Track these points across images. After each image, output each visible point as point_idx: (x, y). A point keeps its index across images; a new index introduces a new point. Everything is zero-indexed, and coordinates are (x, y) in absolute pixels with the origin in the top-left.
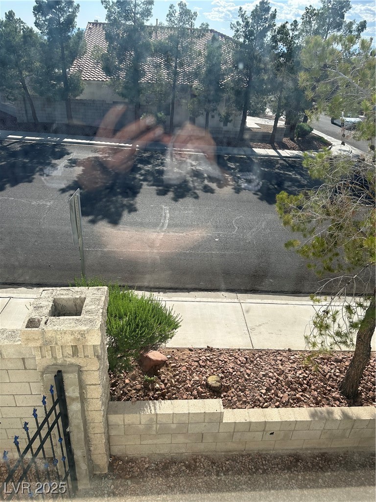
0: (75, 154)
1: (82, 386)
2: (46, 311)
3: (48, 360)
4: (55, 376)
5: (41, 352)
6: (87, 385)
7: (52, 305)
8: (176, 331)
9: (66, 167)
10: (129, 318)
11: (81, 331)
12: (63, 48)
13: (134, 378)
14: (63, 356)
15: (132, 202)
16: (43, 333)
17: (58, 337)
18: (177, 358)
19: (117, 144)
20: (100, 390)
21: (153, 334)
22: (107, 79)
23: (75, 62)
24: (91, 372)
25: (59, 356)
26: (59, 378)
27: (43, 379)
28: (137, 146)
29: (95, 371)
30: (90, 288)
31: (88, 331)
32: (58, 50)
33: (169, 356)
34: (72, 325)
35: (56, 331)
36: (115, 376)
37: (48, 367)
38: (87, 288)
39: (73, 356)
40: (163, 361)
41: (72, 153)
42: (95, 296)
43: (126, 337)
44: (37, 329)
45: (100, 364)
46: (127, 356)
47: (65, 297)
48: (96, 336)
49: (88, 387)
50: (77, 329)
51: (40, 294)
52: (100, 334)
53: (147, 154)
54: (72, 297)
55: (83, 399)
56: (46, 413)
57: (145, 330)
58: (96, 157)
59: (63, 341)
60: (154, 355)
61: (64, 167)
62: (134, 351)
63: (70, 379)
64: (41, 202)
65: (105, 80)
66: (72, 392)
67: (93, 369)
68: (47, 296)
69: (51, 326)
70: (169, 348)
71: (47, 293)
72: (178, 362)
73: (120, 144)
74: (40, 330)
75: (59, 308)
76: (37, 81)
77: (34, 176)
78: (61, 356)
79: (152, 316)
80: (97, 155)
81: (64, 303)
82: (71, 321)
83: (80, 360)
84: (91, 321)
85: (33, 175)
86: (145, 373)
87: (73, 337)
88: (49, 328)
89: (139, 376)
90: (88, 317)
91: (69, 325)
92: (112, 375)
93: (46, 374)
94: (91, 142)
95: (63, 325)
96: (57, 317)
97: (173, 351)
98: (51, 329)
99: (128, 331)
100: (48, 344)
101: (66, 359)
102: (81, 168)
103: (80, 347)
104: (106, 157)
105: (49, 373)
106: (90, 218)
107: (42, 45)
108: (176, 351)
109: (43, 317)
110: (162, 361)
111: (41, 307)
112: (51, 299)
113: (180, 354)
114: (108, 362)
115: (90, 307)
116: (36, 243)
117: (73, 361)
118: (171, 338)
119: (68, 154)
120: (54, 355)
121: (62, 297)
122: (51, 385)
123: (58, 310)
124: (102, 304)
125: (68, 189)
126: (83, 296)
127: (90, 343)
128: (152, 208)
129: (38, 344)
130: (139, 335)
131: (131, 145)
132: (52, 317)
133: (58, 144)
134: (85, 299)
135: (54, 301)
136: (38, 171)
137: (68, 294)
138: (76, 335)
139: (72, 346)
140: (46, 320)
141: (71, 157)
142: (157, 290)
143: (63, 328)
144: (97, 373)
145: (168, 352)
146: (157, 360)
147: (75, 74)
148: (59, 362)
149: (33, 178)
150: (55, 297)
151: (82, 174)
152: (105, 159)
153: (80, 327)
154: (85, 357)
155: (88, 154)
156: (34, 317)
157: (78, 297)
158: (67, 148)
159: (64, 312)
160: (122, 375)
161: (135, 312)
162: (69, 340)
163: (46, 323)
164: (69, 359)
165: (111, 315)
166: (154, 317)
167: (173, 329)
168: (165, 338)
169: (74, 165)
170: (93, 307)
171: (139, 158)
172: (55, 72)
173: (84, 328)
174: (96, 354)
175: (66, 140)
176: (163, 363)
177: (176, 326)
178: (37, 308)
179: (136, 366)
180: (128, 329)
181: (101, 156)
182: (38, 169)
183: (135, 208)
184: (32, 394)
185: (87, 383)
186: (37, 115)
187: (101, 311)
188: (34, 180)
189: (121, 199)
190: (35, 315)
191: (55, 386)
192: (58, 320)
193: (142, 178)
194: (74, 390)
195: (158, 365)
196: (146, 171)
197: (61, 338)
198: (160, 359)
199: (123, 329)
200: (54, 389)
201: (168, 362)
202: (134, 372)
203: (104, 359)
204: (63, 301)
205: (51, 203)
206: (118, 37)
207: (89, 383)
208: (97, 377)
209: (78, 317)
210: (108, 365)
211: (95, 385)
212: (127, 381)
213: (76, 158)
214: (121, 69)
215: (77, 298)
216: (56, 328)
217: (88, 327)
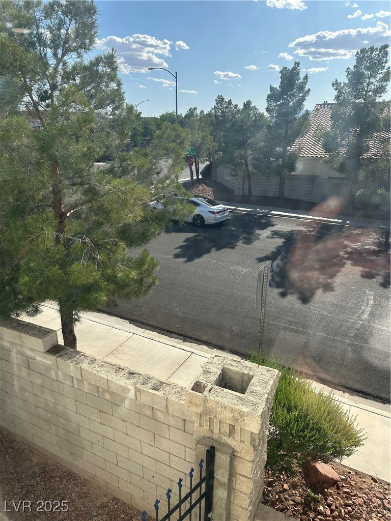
0: (279, 226)
1: (232, 473)
2: (214, 378)
3: (204, 431)
4: (208, 451)
5: (200, 419)
6: (237, 473)
7: (220, 373)
8: (356, 449)
9: (268, 237)
10: (299, 413)
11: (241, 411)
12: (287, 129)
13: (294, 486)
14: (220, 432)
15: (329, 281)
16: (205, 401)
17: (218, 409)
18: (353, 483)
19: (325, 219)
20: (251, 485)
21: (324, 442)
22: (326, 155)
23: (297, 141)
24: (244, 460)
25: (216, 431)
26: (211, 453)
27: (196, 448)
28: (348, 222)
29: (249, 461)
30: (260, 366)
31: (248, 414)
32: (282, 131)
33: (342, 477)
34: (234, 401)
35: (217, 403)
36: (273, 475)
37: (204, 437)
38: (257, 365)
39: (229, 436)
40: (334, 480)
41: (276, 225)
42: (264, 377)
43: (292, 435)
44: (200, 394)
45: (256, 455)
46: (290, 457)
47: (234, 369)
48: (255, 422)
49: (238, 476)
50: (237, 407)
51: (212, 359)
52: (260, 422)
53: (357, 231)
54: (240, 371)
55: (230, 487)
56: (191, 486)
57: (315, 434)
58: (299, 231)
59: (222, 416)
60: (324, 468)
61: (266, 237)
62: (299, 454)
63: (221, 459)
64: (238, 268)
65: (324, 156)
66: (221, 475)
67: (247, 459)
68: (217, 362)
69: (213, 395)
70: (346, 467)
71: (218, 360)
72: (353, 488)
73: (328, 219)
74: (203, 396)
75: (227, 378)
76: (257, 159)
77: (238, 244)
78: (218, 431)
79: (328, 420)
80: (301, 228)
81: (232, 375)
82: (234, 397)
83: (235, 443)
84: (254, 404)
85: (237, 242)
86: (309, 485)
87: (232, 415)
88: (212, 397)
89: (301, 486)
90: (251, 398)
91: (231, 401)
92: (270, 472)
93: (200, 444)
94: (298, 215)
95: (226, 399)
96: (222, 388)
97: (350, 473)
98: (213, 399)
99: (295, 428)
100: (207, 414)
101: (222, 436)
102: (283, 240)
103: (237, 428)
104: (309, 231)
105: (202, 445)
106: (281, 290)
107: (269, 127)
108: (354, 473)
109: (209, 384)
110: (332, 479)
111: (210, 372)
112: (220, 367)
113: (358, 479)
114: (266, 456)
115: (256, 388)
116: (225, 306)
117: (228, 441)
118: (348, 455)
119: (273, 225)
120: (212, 428)
121: (231, 368)
122: (202, 459)
123: (225, 381)
124: (269, 388)
125: (264, 259)
126: (251, 373)
127: (248, 429)
128: (353, 291)
129: (200, 410)
130: (307, 438)
131: (341, 221)
132: (217, 387)
133: (265, 216)
134: (253, 377)
135: (223, 370)
136: (241, 239)
137: (237, 367)
138: (236, 414)
139: (230, 424)
140: (210, 387)
141: (274, 228)
142: (342, 389)
143: (225, 401)
144: (250, 465)
145: (343, 471)
146: (326, 477)
147: (295, 151)
148: (215, 437)
149: (236, 245)
150: (224, 366)
151: (282, 246)
152: (308, 233)
153: (241, 406)
154: (241, 441)
155: (293, 227)
156: (201, 381)
157: (246, 372)
158: (273, 220)
159: (230, 385)
160: (282, 477)
161: (308, 409)
162: (227, 416)
163: (210, 391)
164: (225, 438)
165: (280, 403)
166: (330, 422)
167: (352, 445)
168: (339, 453)
169: (276, 236)
170: (259, 389)
171: (347, 234)
172: (276, 151)
173: (245, 410)
174: (253, 443)
175: (273, 212)
176: (334, 483)
177: (357, 443)
178: (206, 372)
179: (300, 472)
180: (295, 425)
181: (305, 229)
182: (242, 237)
183: (332, 287)
184: (185, 460)
185: (238, 472)
186: (252, 189)
187: (266, 396)
188: (236, 247)
189: (318, 276)
190: (202, 380)
191: (205, 461)
192: (222, 392)
193: (346, 256)
194: (223, 474)
195: (327, 483)
196: (353, 249)
197: (221, 412)
198: (330, 476)
199: (290, 425)
200: (204, 464)
201: (340, 484)
202: (296, 479)
203: (261, 451)
204: (231, 373)
205: (247, 270)
206: (345, 116)
207: (240, 472)
208: (249, 469)
209: (241, 395)
210: (266, 459)
211: (246, 477)
212: (286, 486)
213: (279, 230)
214: (343, 146)
215: (245, 374)
216: (218, 399)
217: (249, 410)
